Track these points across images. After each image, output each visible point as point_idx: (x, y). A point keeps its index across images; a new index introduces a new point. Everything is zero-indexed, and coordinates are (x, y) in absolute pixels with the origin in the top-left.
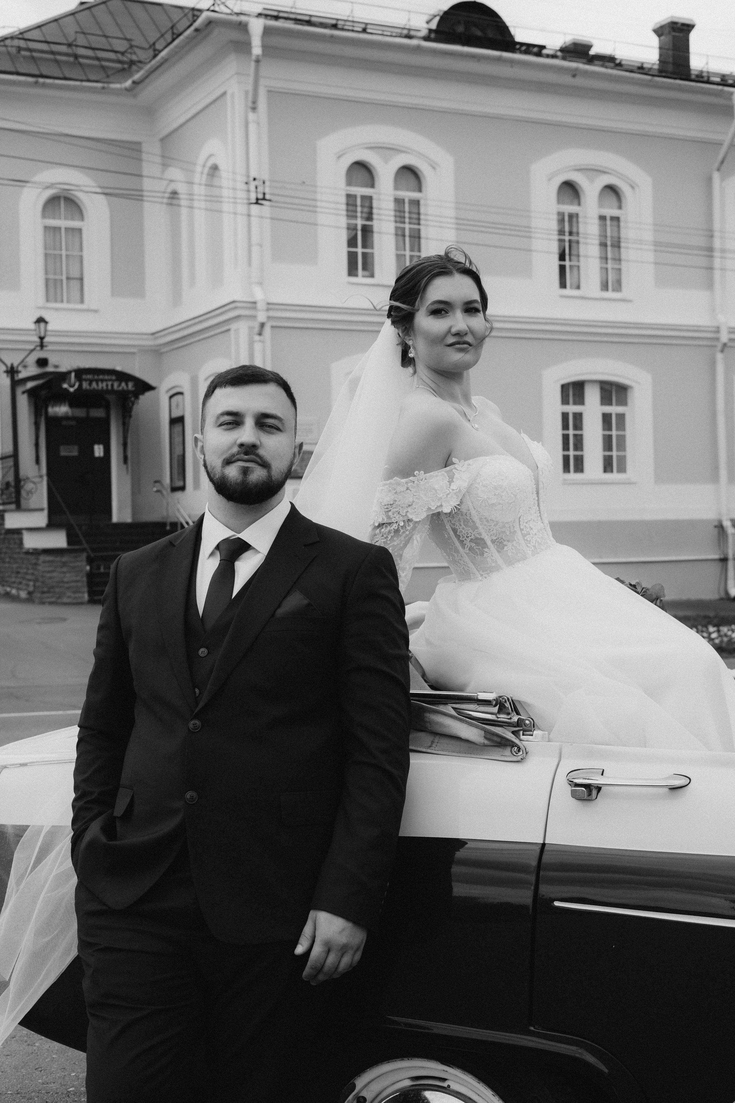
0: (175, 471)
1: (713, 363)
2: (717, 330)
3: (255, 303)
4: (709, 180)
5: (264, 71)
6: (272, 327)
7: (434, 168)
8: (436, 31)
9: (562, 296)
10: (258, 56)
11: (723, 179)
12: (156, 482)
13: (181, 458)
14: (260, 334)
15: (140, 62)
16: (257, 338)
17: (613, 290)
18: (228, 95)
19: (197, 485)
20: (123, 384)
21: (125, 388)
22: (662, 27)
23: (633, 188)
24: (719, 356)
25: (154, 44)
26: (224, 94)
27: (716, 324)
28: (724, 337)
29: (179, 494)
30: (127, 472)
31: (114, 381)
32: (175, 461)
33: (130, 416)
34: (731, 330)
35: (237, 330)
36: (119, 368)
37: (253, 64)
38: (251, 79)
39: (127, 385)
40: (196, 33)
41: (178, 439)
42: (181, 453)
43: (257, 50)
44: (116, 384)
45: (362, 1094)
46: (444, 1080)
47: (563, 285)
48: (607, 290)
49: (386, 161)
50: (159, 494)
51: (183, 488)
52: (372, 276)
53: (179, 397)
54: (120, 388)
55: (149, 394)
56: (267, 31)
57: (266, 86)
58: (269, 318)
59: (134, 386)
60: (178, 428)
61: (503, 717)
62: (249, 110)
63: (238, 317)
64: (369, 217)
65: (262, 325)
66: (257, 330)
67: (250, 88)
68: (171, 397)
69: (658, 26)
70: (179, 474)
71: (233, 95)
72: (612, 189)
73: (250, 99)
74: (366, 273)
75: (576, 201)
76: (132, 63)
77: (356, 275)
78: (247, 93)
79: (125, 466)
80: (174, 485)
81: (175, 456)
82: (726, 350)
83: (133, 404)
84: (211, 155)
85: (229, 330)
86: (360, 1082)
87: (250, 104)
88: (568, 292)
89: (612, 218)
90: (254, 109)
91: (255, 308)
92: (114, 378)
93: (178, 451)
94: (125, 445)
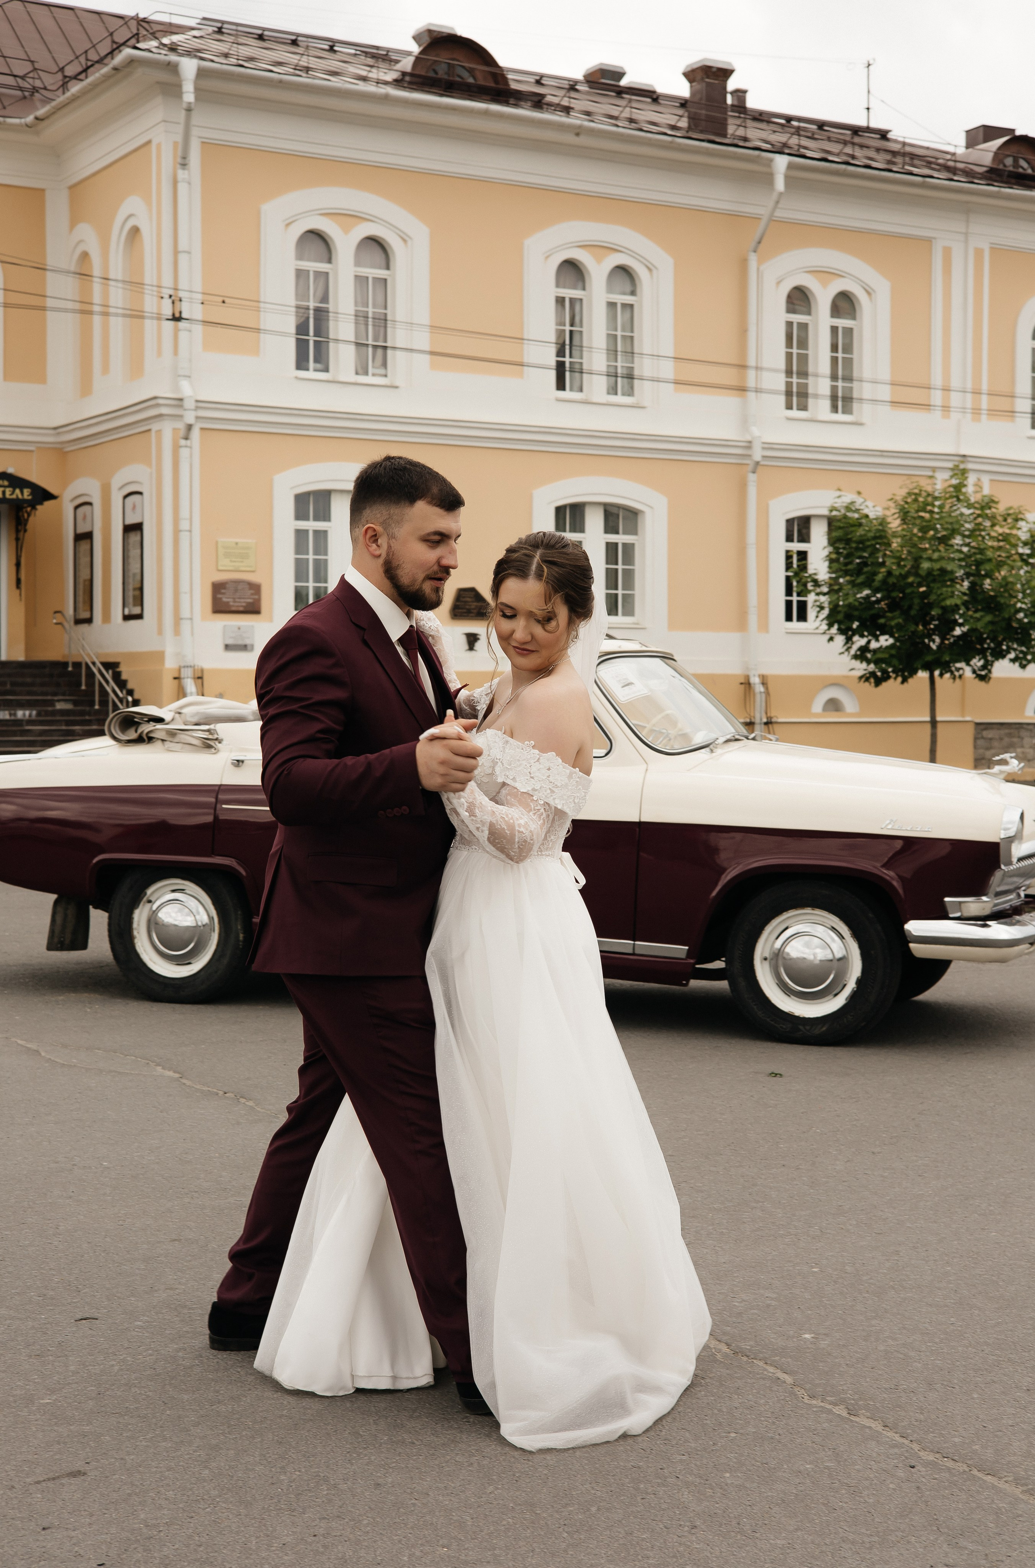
0: (80, 599)
1: (743, 486)
2: (749, 445)
3: (181, 400)
4: (743, 264)
5: (196, 119)
6: (202, 429)
7: (405, 241)
8: (411, 75)
9: (558, 400)
10: (190, 103)
11: (760, 262)
12: (56, 612)
13: (88, 583)
14: (186, 438)
15: (45, 88)
16: (183, 442)
17: (623, 394)
18: (154, 146)
19: (107, 618)
20: (18, 491)
21: (20, 496)
22: (693, 71)
23: (650, 270)
24: (752, 477)
25: (63, 68)
26: (149, 142)
27: (749, 438)
28: (757, 454)
29: (84, 627)
30: (21, 600)
31: (5, 487)
32: (81, 587)
33: (25, 531)
34: (766, 446)
35: (159, 432)
36: (11, 470)
37: (183, 113)
38: (180, 129)
39: (22, 493)
40: (114, 72)
41: (84, 560)
42: (89, 577)
43: (189, 96)
44: (8, 491)
45: (151, 899)
46: (184, 890)
47: (561, 385)
48: (616, 394)
49: (346, 230)
50: (59, 626)
51: (89, 621)
52: (326, 370)
53: (86, 508)
54: (14, 496)
55: (48, 504)
56: (202, 73)
57: (200, 137)
58: (197, 418)
59: (31, 494)
60: (84, 546)
61: (210, 737)
62: (178, 166)
63: (160, 416)
64: (325, 299)
65: (189, 427)
66: (182, 433)
67: (179, 138)
68: (76, 507)
69: (689, 69)
70: (84, 602)
71: (159, 146)
72: (623, 271)
73: (180, 153)
74: (319, 366)
75: (580, 284)
76: (35, 90)
77: (308, 369)
78: (175, 144)
79: (18, 591)
80: (78, 617)
81: (81, 581)
82: (759, 469)
83: (29, 515)
84: (131, 216)
85: (149, 430)
86: (149, 891)
87: (179, 160)
88: (566, 394)
89: (624, 305)
90: (184, 165)
91: (181, 406)
92: (6, 483)
93: (84, 574)
94: (18, 565)
